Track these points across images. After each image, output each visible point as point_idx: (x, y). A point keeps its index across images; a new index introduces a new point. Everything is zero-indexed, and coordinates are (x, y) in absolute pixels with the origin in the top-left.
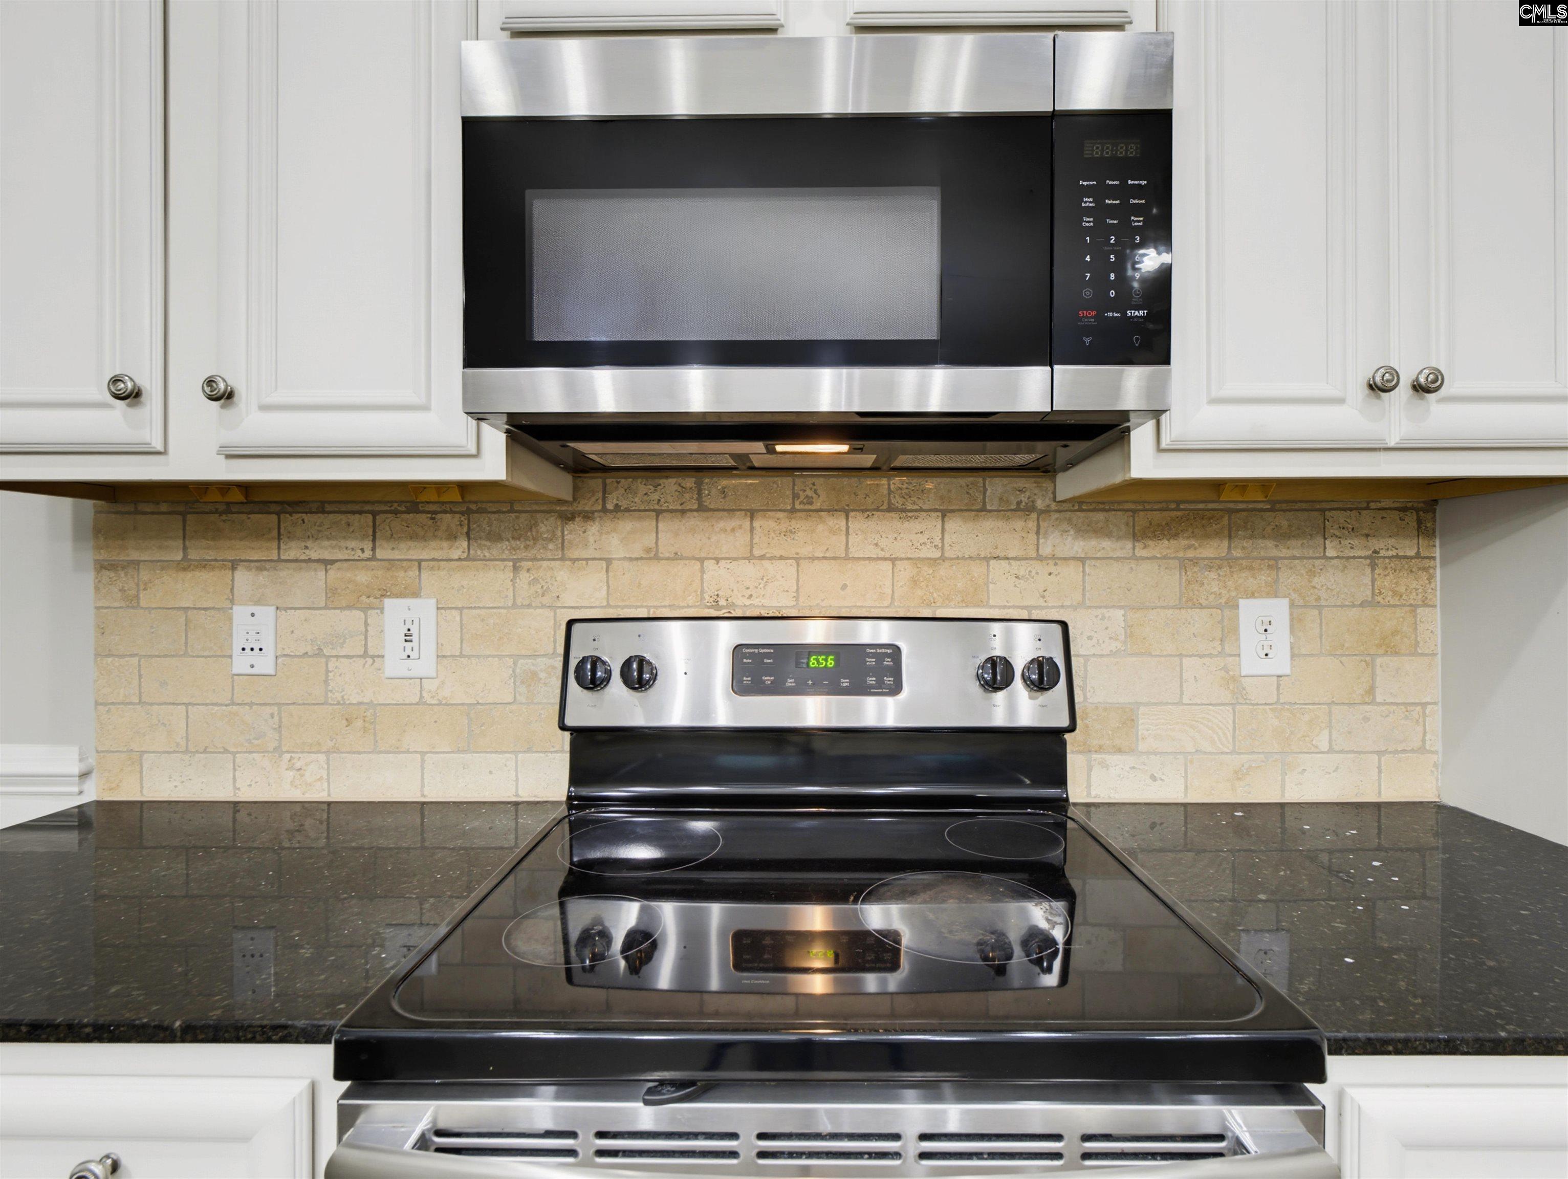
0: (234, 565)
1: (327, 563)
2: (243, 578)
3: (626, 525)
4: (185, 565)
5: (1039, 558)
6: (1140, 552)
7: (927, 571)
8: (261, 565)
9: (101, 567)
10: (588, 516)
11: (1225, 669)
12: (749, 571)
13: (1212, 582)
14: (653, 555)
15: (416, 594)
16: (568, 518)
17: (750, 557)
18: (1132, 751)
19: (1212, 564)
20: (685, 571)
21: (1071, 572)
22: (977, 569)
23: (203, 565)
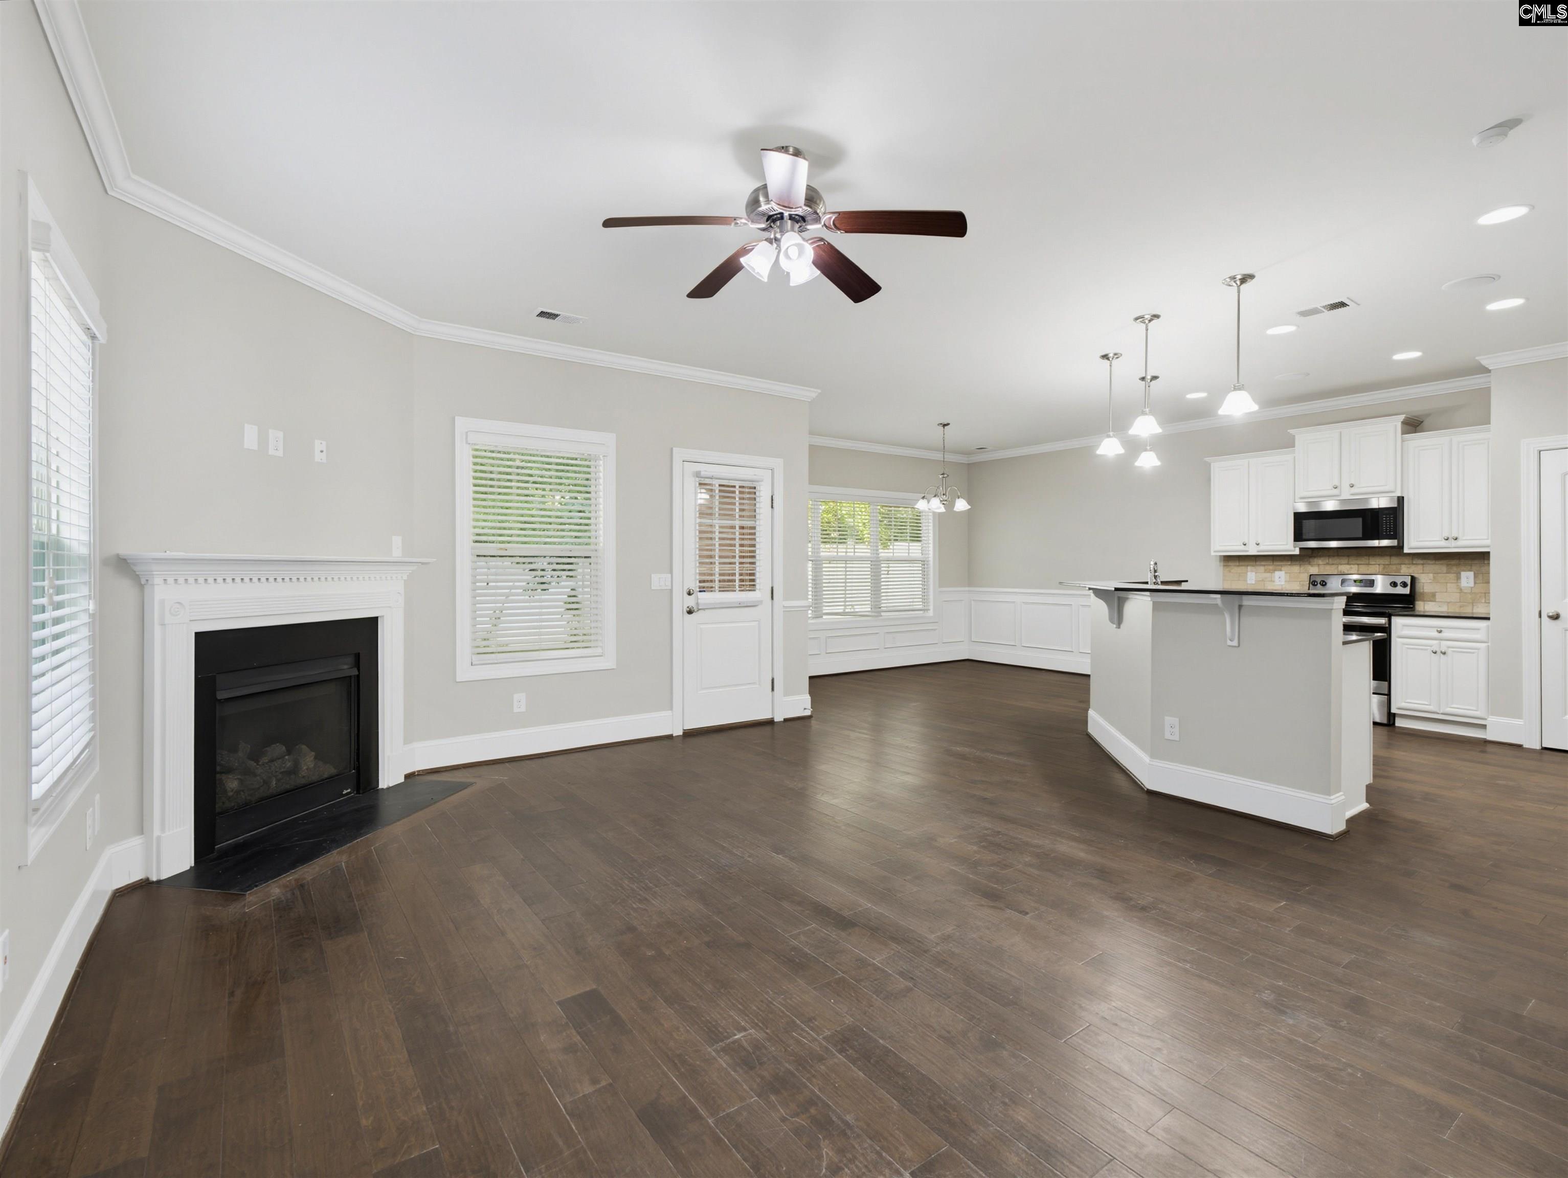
0: (1248, 566)
1: (1264, 565)
2: (1249, 568)
3: (1322, 558)
4: (1239, 566)
5: (1413, 564)
6: (1437, 563)
7: (1387, 566)
8: (1253, 566)
9: (1224, 566)
10: (1315, 557)
11: (1458, 585)
12: (1348, 567)
13: (1455, 569)
14: (1328, 564)
15: (1281, 570)
16: (1310, 557)
17: (1348, 564)
18: (1435, 601)
19: (1454, 565)
20: (1334, 567)
21: (1420, 567)
22: (1398, 566)
23: (1242, 566)
